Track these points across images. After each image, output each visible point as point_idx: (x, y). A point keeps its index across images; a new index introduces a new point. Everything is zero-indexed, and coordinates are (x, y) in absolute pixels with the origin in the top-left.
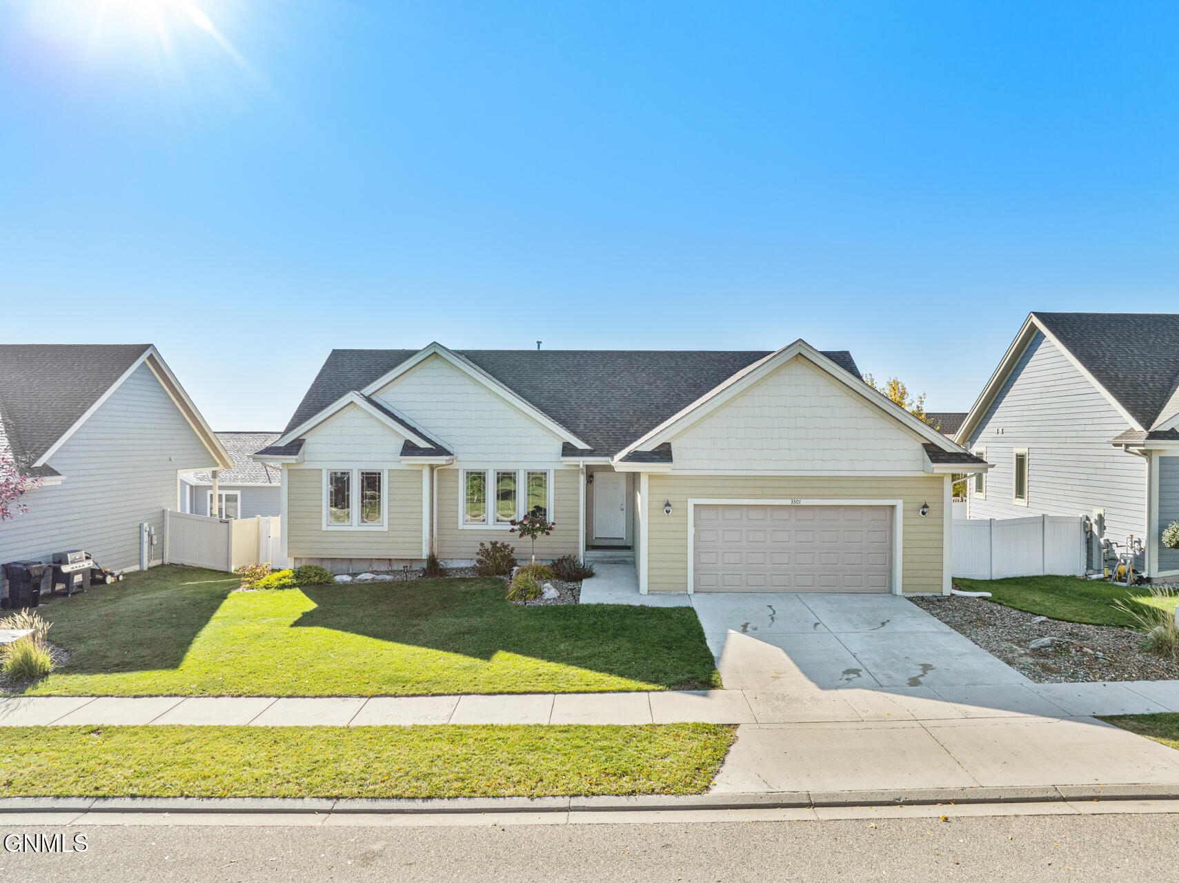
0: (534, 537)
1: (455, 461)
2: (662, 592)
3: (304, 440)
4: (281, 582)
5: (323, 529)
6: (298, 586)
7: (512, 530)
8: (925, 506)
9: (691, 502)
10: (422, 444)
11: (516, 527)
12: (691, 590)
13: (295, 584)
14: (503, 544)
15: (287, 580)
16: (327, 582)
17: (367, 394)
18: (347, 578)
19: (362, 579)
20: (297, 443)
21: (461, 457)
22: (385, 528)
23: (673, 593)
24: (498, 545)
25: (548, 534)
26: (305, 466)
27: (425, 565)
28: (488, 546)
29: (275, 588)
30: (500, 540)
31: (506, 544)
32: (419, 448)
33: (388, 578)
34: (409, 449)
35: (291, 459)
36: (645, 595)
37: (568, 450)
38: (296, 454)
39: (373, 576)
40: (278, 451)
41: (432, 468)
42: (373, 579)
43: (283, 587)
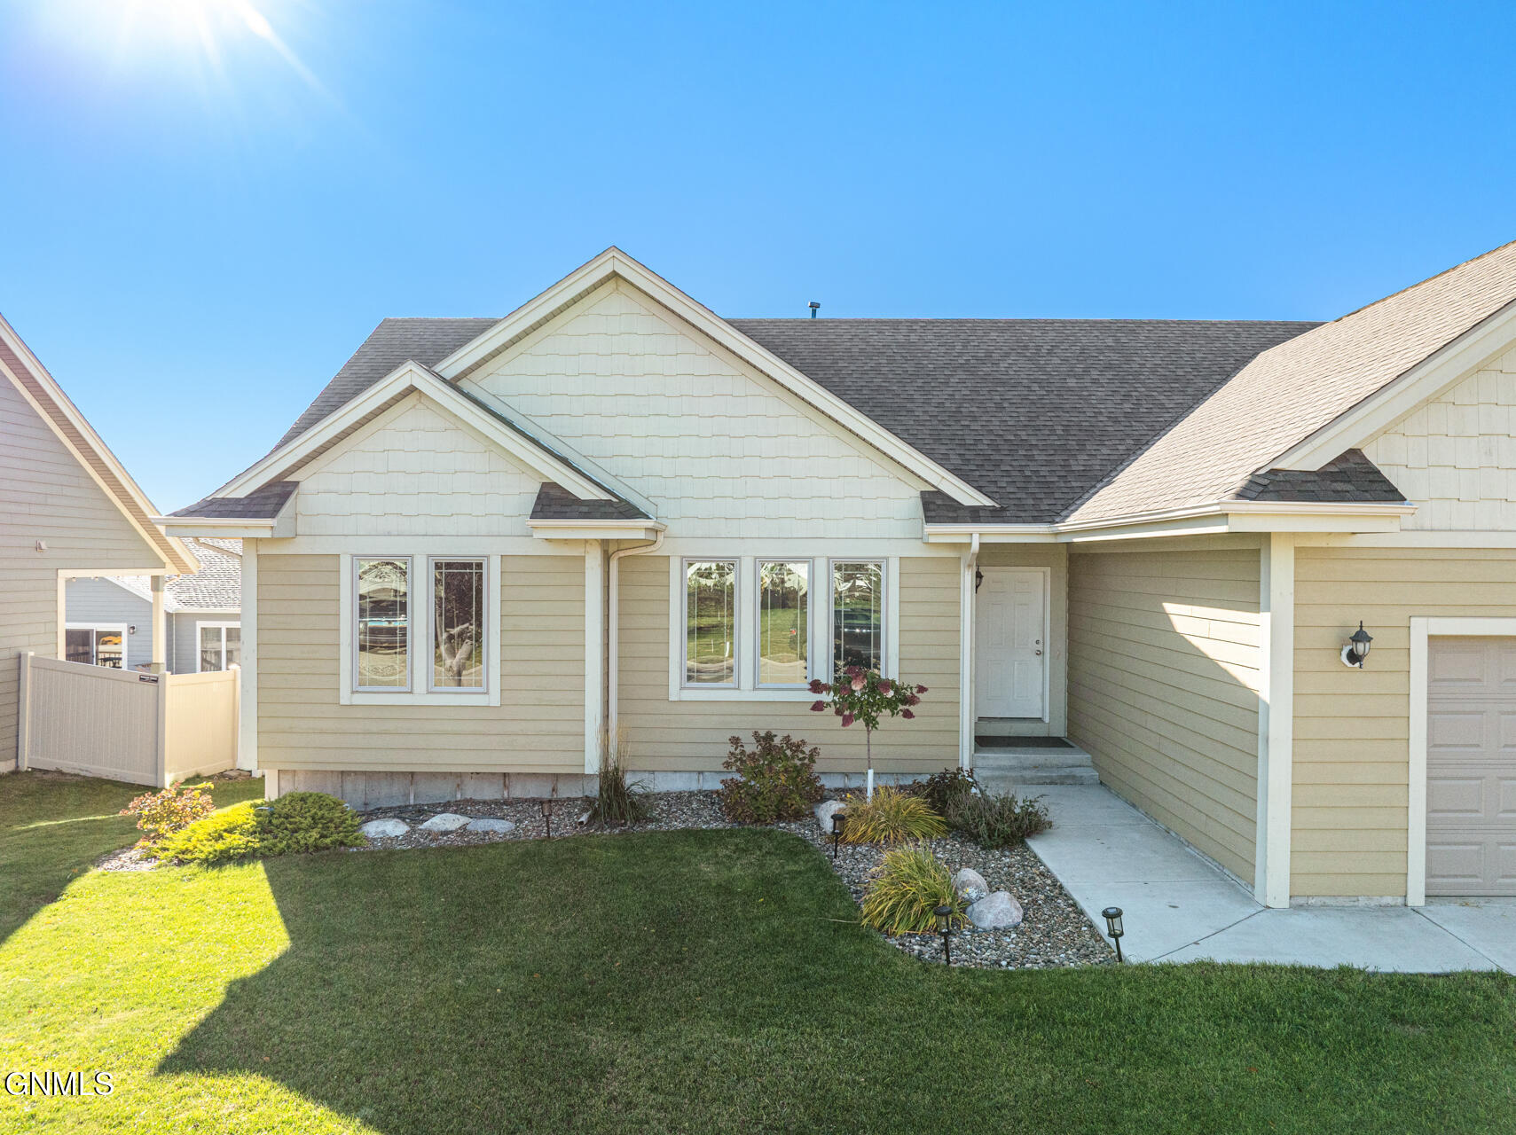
0: (871, 722)
1: (661, 537)
3: (296, 484)
4: (220, 846)
5: (343, 702)
6: (264, 857)
7: (818, 706)
9: (1421, 629)
10: (583, 491)
12: (1417, 898)
13: (255, 850)
14: (787, 739)
15: (236, 841)
16: (342, 843)
17: (449, 375)
18: (394, 828)
19: (435, 829)
20: (278, 490)
21: (674, 528)
22: (494, 699)
23: (1362, 902)
25: (908, 714)
26: (301, 547)
27: (593, 789)
28: (751, 747)
29: (200, 865)
30: (781, 728)
31: (795, 739)
32: (577, 501)
33: (501, 827)
34: (553, 502)
35: (260, 527)
36: (1281, 911)
37: (937, 507)
38: (273, 514)
39: (463, 820)
40: (229, 508)
41: (608, 549)
42: (464, 827)
43: (220, 860)
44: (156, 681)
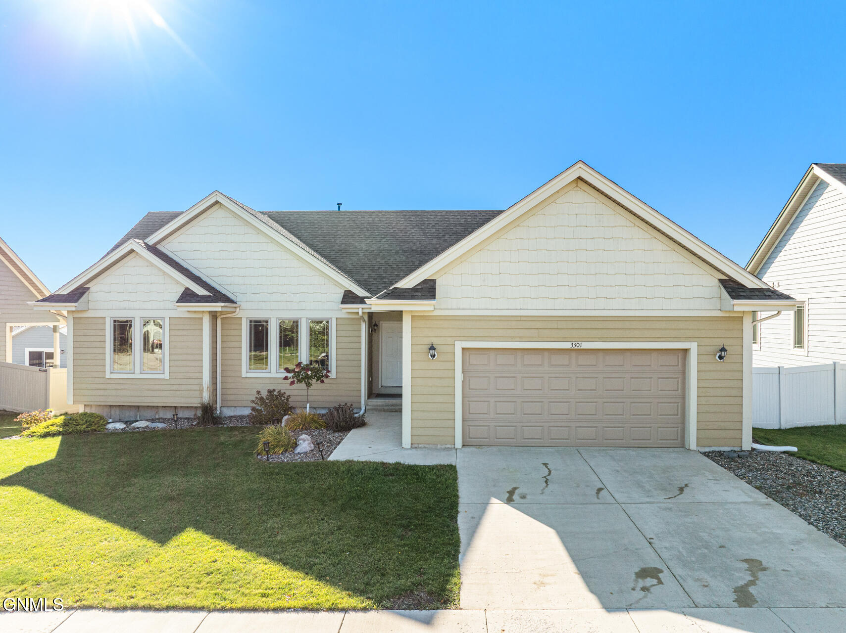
0: (309, 385)
1: (238, 310)
2: (426, 446)
3: (89, 288)
4: (47, 430)
5: (107, 377)
6: (63, 434)
7: (286, 378)
8: (723, 349)
9: (459, 346)
10: (200, 291)
11: (290, 375)
12: (459, 443)
13: (60, 432)
14: (279, 391)
15: (54, 428)
16: (96, 430)
17: (151, 243)
18: (120, 426)
19: (136, 426)
20: (80, 291)
21: (244, 306)
22: (167, 376)
23: (439, 446)
24: (275, 393)
25: (322, 382)
26: (90, 314)
27: (199, 413)
28: (264, 394)
29: (38, 437)
30: (277, 388)
31: (282, 392)
32: (197, 295)
33: (160, 425)
34: (187, 296)
35: (72, 306)
36: (407, 449)
37: (349, 298)
38: (76, 301)
39: (148, 423)
40: (60, 298)
41: (214, 316)
42: (147, 426)
43: (46, 435)
44: (46, 371)
